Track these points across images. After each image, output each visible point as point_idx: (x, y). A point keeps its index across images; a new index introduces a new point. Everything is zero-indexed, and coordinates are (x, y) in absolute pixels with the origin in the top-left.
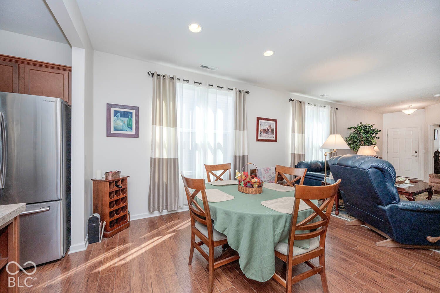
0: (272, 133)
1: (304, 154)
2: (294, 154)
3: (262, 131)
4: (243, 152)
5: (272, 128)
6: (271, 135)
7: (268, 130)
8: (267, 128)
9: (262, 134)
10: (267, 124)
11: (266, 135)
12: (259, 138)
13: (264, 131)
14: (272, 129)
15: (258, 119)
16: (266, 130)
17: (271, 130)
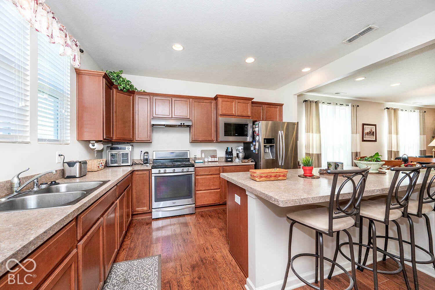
1: (399, 151)
2: (391, 151)
4: (356, 149)
6: (372, 137)
7: (370, 133)
8: (370, 131)
9: (366, 136)
12: (364, 139)
13: (368, 133)
15: (364, 125)
16: (369, 133)
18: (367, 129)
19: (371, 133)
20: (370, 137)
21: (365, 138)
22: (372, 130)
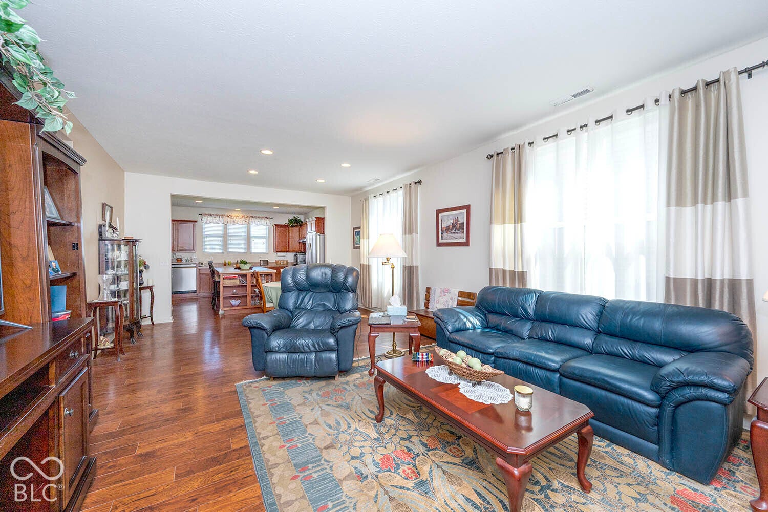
0: (460, 230)
3: (444, 230)
5: (461, 221)
9: (445, 234)
10: (451, 217)
11: (450, 235)
12: (441, 241)
13: (448, 228)
14: (460, 224)
16: (451, 227)
17: (458, 225)
18: (448, 220)
19: (455, 227)
20: (453, 235)
21: (442, 239)
22: (460, 219)
